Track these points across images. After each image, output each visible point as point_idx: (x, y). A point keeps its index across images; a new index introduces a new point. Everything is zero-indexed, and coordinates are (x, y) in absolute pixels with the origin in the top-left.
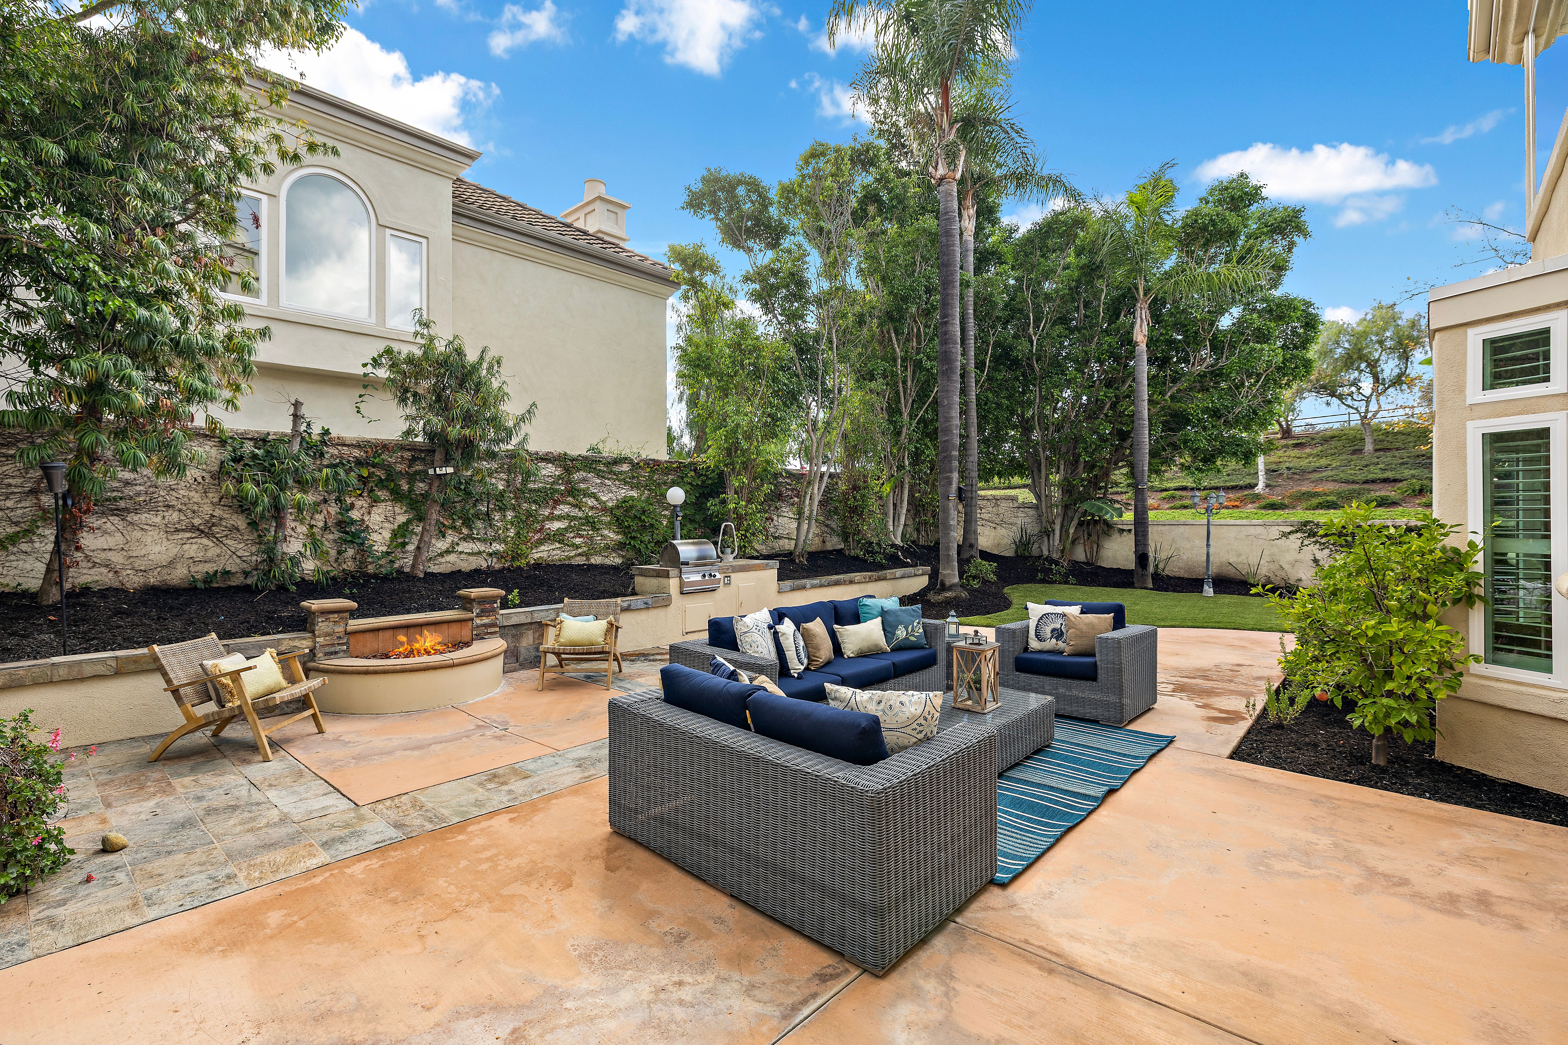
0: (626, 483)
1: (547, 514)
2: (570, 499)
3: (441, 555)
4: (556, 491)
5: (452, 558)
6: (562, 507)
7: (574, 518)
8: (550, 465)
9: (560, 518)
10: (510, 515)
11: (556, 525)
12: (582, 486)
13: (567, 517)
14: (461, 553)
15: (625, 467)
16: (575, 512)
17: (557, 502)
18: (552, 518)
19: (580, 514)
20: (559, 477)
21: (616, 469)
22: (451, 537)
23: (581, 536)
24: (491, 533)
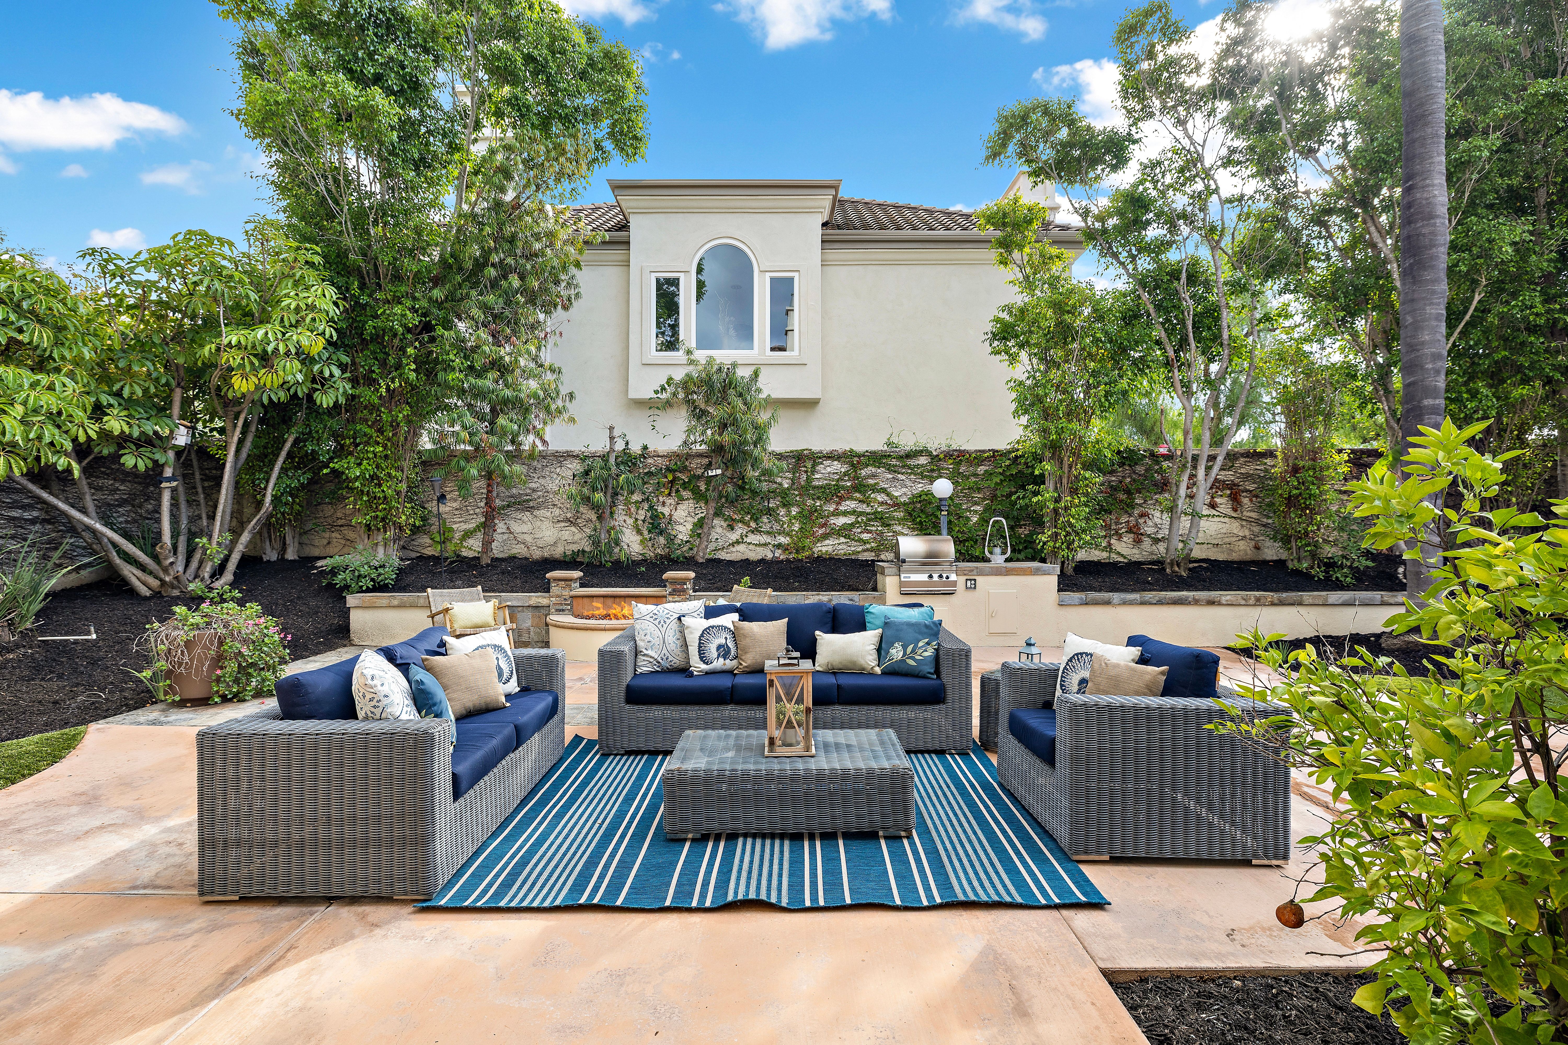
0: (923, 477)
1: (832, 509)
2: (857, 495)
3: (733, 545)
4: (843, 487)
5: (741, 548)
6: (848, 503)
7: (861, 514)
8: (836, 463)
9: (845, 514)
10: (794, 511)
11: (841, 521)
12: (871, 481)
13: (853, 512)
14: (749, 544)
15: (923, 460)
16: (863, 508)
17: (842, 499)
18: (836, 513)
19: (868, 510)
20: (845, 474)
21: (912, 462)
22: (740, 529)
23: (870, 532)
24: (777, 527)
